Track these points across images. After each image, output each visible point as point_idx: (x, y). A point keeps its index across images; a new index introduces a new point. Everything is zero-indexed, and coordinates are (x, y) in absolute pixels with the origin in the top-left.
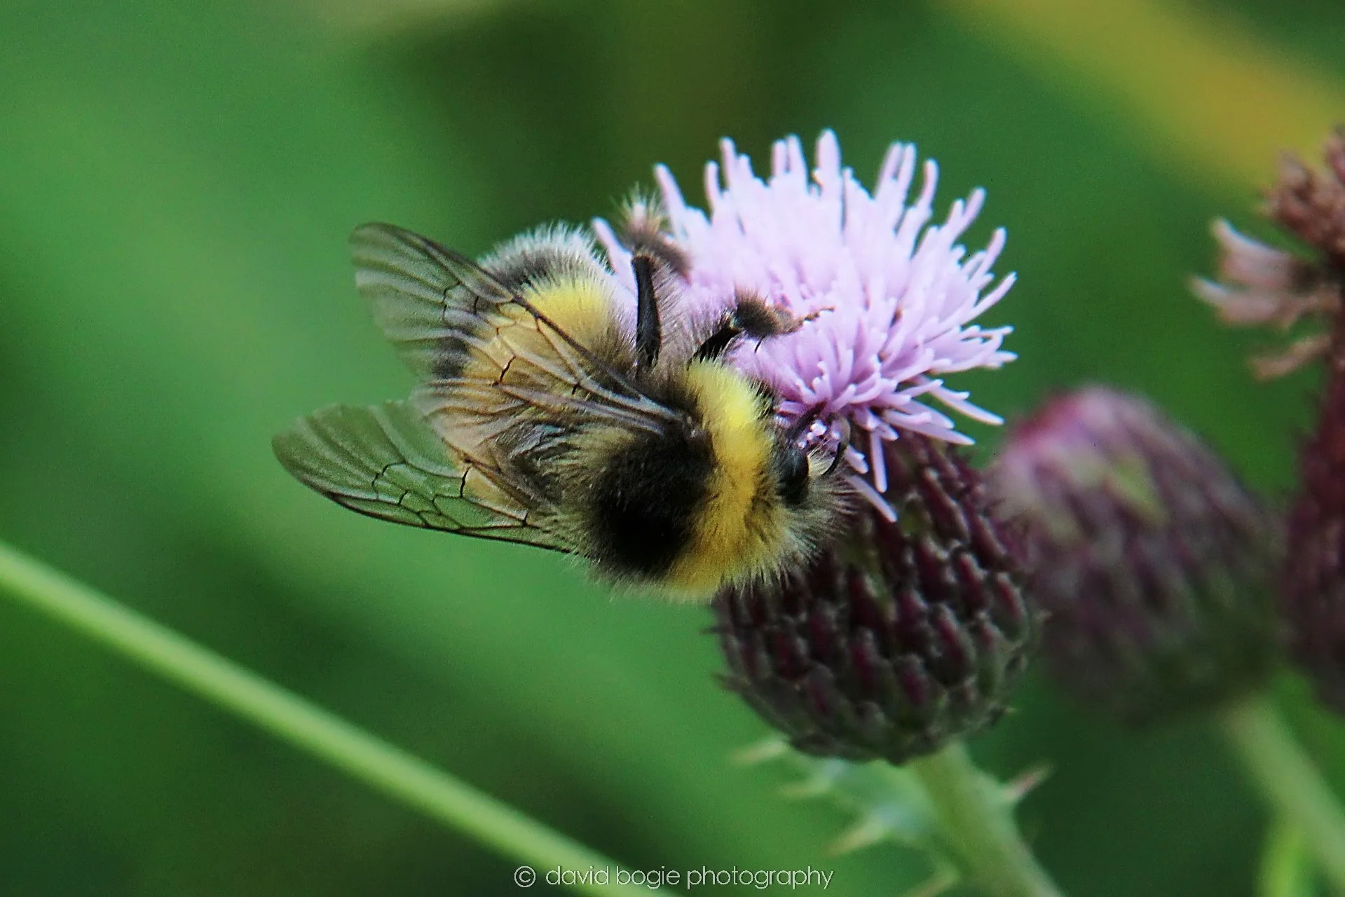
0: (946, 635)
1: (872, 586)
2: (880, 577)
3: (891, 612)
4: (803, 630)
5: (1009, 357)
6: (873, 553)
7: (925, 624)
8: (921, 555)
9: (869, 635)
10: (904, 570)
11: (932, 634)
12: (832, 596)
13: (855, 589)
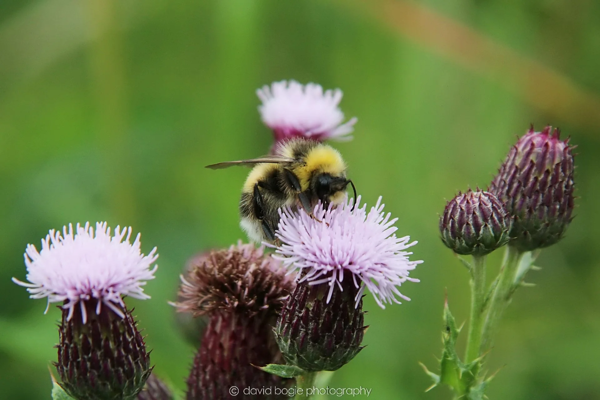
0: (129, 363)
1: (111, 345)
2: (113, 343)
3: (116, 354)
4: (89, 359)
5: (154, 277)
6: (112, 335)
7: (124, 359)
8: (124, 338)
9: (109, 360)
10: (120, 342)
11: (126, 362)
12: (100, 348)
13: (107, 345)
